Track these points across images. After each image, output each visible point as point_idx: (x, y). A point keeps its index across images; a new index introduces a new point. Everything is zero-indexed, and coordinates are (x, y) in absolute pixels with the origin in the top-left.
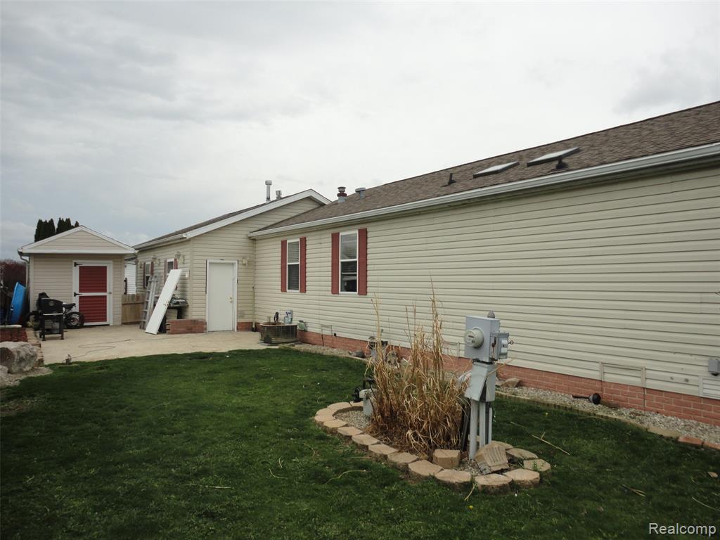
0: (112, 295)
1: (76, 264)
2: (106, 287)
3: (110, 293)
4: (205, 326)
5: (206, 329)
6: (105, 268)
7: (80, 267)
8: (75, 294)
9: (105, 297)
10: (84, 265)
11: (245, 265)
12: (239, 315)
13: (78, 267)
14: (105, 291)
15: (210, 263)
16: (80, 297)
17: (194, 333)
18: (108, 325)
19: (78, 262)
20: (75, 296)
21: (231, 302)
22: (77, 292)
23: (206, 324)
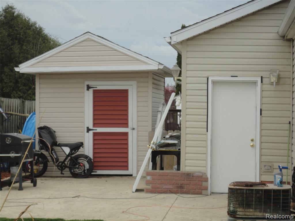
0: (135, 132)
1: (89, 87)
2: (127, 119)
3: (134, 129)
4: (204, 184)
5: (206, 189)
6: (126, 91)
7: (95, 92)
8: (88, 130)
9: (126, 134)
10: (99, 88)
11: (272, 84)
12: (263, 169)
13: (91, 90)
14: (126, 125)
15: (214, 82)
16: (95, 134)
17: (188, 193)
18: (131, 175)
19: (91, 83)
20: (88, 132)
21: (252, 146)
22: (91, 127)
23: (206, 180)
